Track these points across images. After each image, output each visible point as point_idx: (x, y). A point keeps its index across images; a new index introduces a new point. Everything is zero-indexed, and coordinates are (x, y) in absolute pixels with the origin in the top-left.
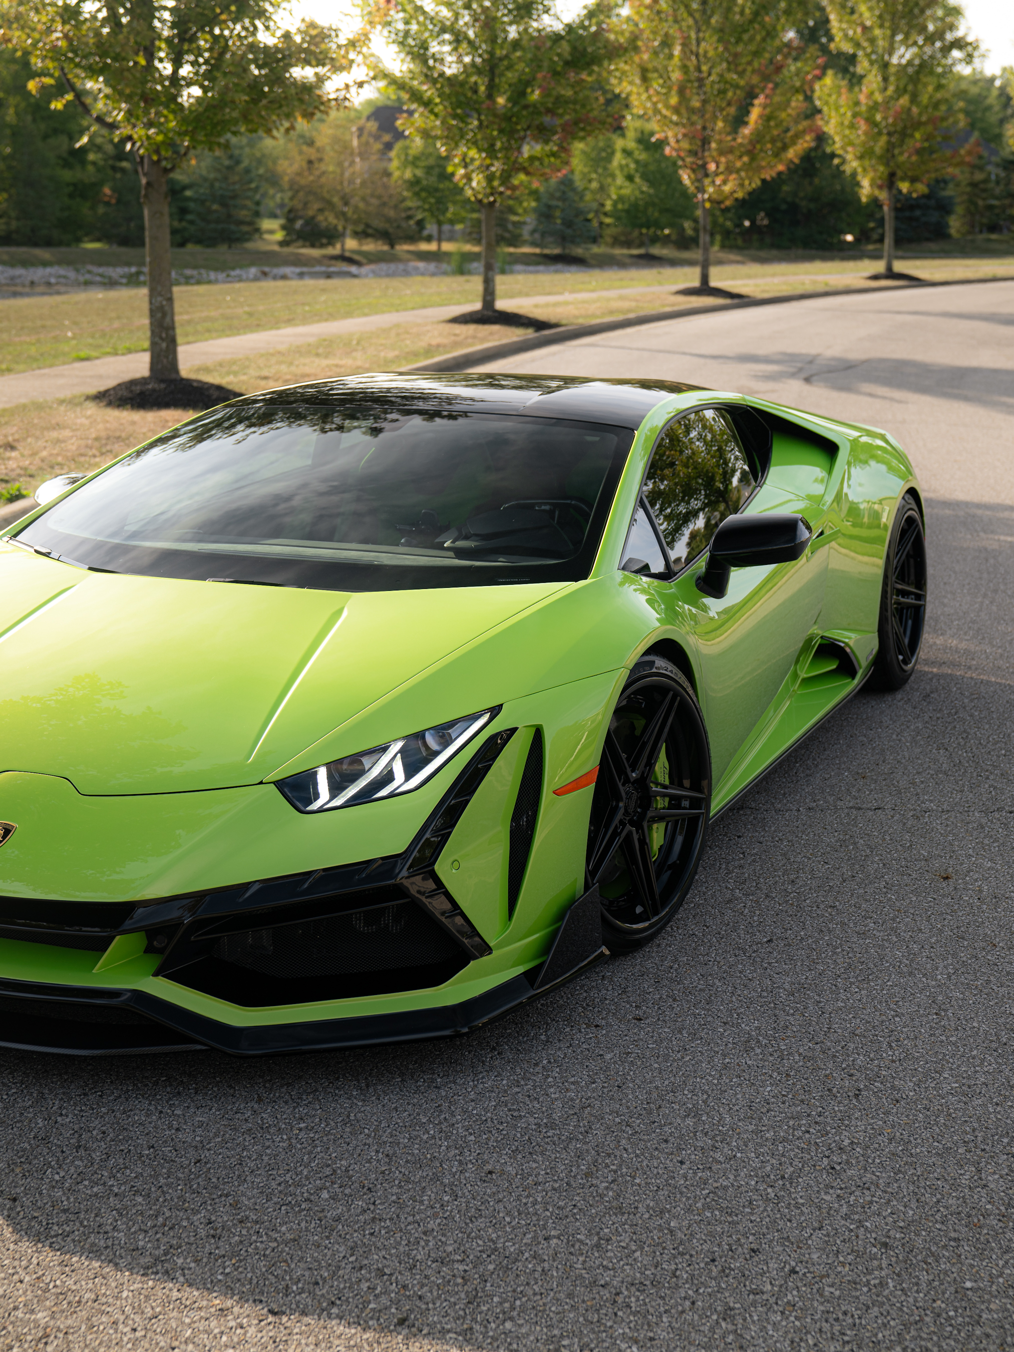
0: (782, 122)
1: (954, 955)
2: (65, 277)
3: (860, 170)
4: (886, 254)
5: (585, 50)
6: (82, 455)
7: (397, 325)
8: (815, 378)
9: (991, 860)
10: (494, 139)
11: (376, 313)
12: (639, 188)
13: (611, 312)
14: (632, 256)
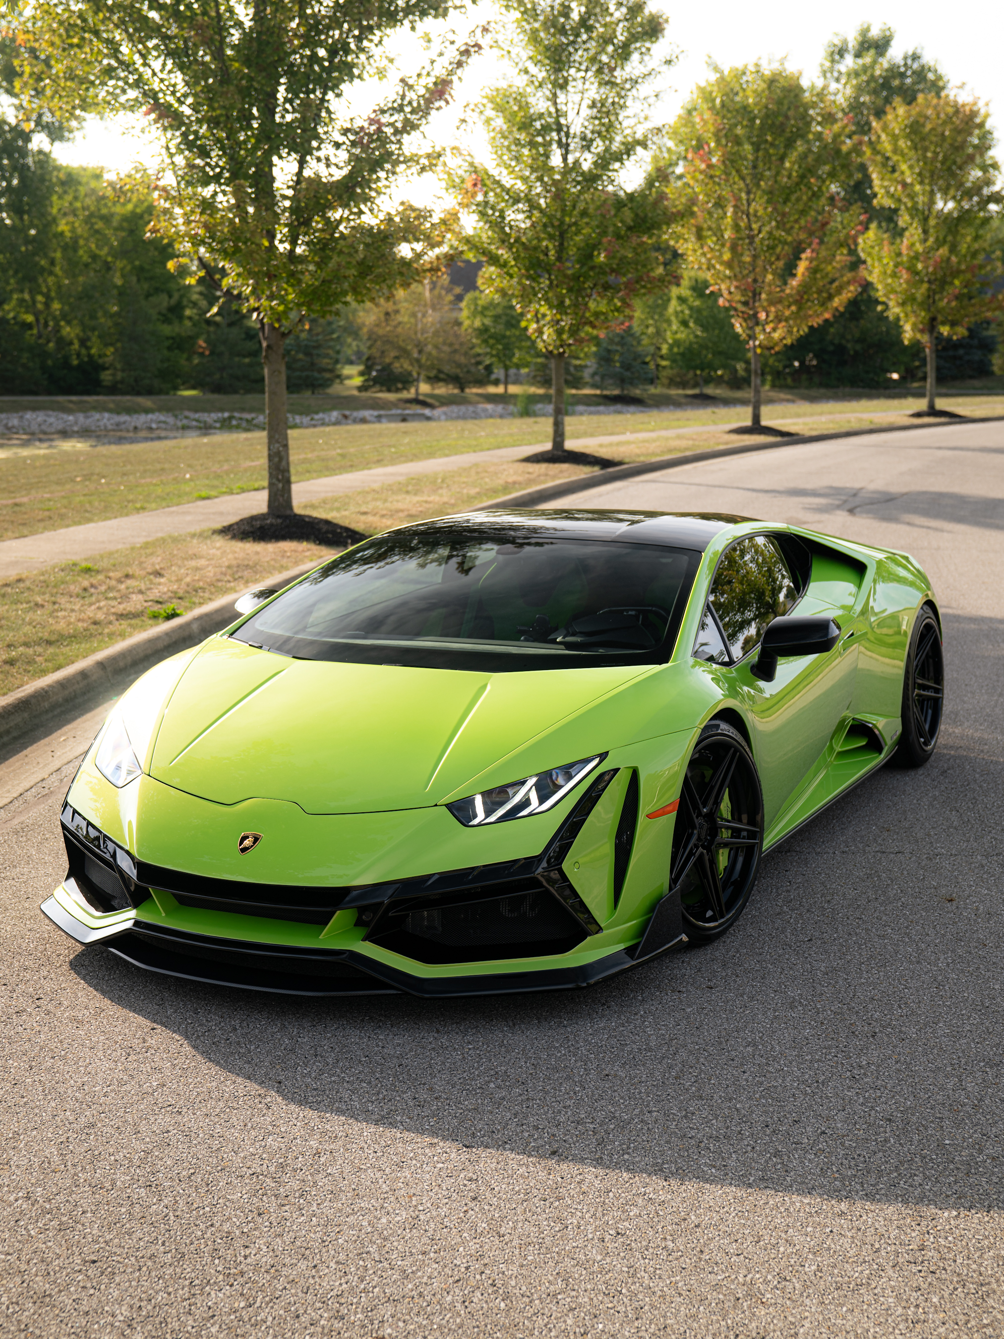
0: (827, 274)
1: (953, 951)
2: (164, 422)
3: (902, 315)
4: (928, 393)
5: (646, 216)
6: (219, 580)
7: (476, 465)
8: (858, 509)
9: (988, 889)
10: (564, 296)
11: (456, 454)
12: (693, 333)
13: (670, 451)
14: (687, 396)
